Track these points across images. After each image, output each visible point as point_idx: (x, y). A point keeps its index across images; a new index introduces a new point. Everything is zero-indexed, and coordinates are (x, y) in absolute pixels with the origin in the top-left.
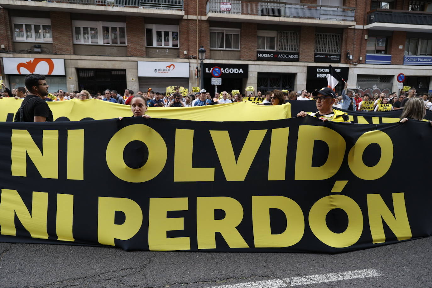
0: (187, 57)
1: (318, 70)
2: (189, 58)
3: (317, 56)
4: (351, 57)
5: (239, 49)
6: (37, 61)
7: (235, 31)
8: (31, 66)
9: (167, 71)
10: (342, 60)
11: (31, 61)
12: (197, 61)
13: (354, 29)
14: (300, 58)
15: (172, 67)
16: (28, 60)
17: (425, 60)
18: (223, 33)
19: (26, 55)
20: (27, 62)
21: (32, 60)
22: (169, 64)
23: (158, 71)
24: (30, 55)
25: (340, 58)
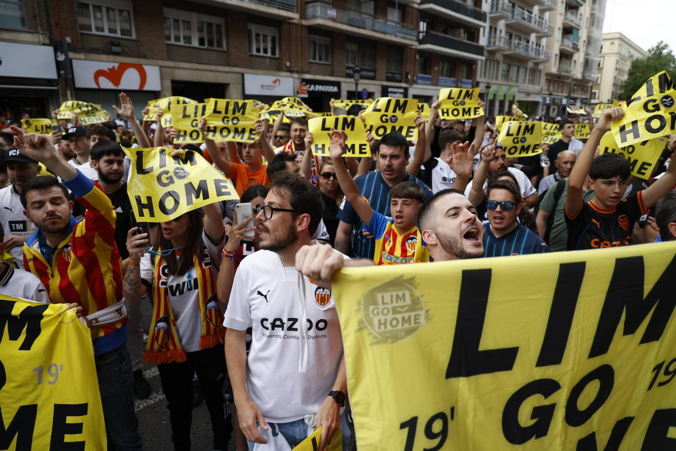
0: (290, 70)
1: (390, 90)
2: (291, 72)
3: (388, 75)
4: (409, 77)
5: (329, 63)
6: (123, 67)
7: (325, 40)
8: (115, 75)
9: (273, 88)
10: (403, 80)
11: (114, 67)
12: (299, 76)
13: (411, 49)
14: (377, 76)
15: (278, 82)
16: (110, 65)
17: (449, 82)
18: (315, 43)
19: (104, 57)
20: (109, 69)
21: (116, 65)
22: (274, 78)
23: (264, 87)
24: (111, 57)
25: (402, 77)
